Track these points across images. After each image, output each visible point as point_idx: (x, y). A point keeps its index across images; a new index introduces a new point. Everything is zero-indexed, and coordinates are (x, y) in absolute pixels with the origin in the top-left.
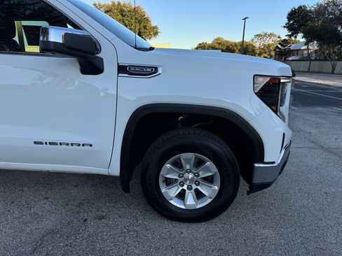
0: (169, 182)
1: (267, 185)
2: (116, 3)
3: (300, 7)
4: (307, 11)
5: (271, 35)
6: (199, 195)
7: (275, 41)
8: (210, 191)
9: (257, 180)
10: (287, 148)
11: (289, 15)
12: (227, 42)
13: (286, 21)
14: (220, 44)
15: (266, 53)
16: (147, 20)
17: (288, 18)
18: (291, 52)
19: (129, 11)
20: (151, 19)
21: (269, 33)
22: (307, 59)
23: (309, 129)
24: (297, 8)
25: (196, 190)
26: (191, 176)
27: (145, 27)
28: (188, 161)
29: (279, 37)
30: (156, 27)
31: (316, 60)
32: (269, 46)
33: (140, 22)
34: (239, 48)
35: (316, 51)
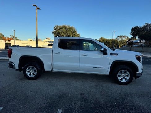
0: (119, 76)
1: (139, 77)
2: (64, 26)
3: (136, 27)
4: (139, 28)
5: (124, 36)
6: (126, 79)
7: (126, 39)
8: (128, 78)
9: (137, 75)
10: (142, 69)
11: (132, 29)
12: (106, 39)
13: (131, 32)
14: (103, 40)
15: (122, 43)
16: (76, 32)
17: (131, 31)
18: (133, 44)
19: (69, 29)
20: (77, 31)
21: (123, 36)
22: (141, 46)
23: (146, 70)
24: (135, 27)
25: (125, 78)
26: (123, 75)
27: (75, 34)
28: (123, 72)
29: (128, 37)
30: (78, 34)
31: (144, 47)
32: (124, 41)
33: (73, 32)
34: (111, 42)
35: (144, 43)
